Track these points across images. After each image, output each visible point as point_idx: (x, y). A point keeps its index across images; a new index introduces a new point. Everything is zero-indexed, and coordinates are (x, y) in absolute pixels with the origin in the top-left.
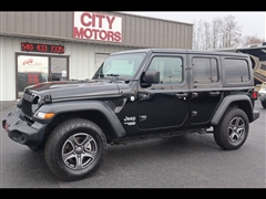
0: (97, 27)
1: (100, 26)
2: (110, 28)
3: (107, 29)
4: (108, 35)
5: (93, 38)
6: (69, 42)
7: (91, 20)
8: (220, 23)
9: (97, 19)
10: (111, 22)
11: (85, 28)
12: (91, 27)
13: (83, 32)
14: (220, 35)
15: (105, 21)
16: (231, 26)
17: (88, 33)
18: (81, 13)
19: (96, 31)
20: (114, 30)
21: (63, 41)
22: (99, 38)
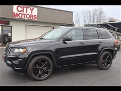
0: (25, 12)
1: (27, 12)
2: (32, 13)
3: (30, 14)
4: (30, 16)
5: (23, 18)
6: (12, 19)
7: (22, 9)
8: (96, 11)
9: (25, 9)
10: (32, 10)
11: (19, 13)
12: (22, 12)
13: (18, 15)
14: (96, 17)
15: (29, 10)
16: (101, 13)
17: (20, 15)
18: (17, 6)
19: (24, 14)
20: (33, 14)
21: (9, 19)
22: (26, 18)
